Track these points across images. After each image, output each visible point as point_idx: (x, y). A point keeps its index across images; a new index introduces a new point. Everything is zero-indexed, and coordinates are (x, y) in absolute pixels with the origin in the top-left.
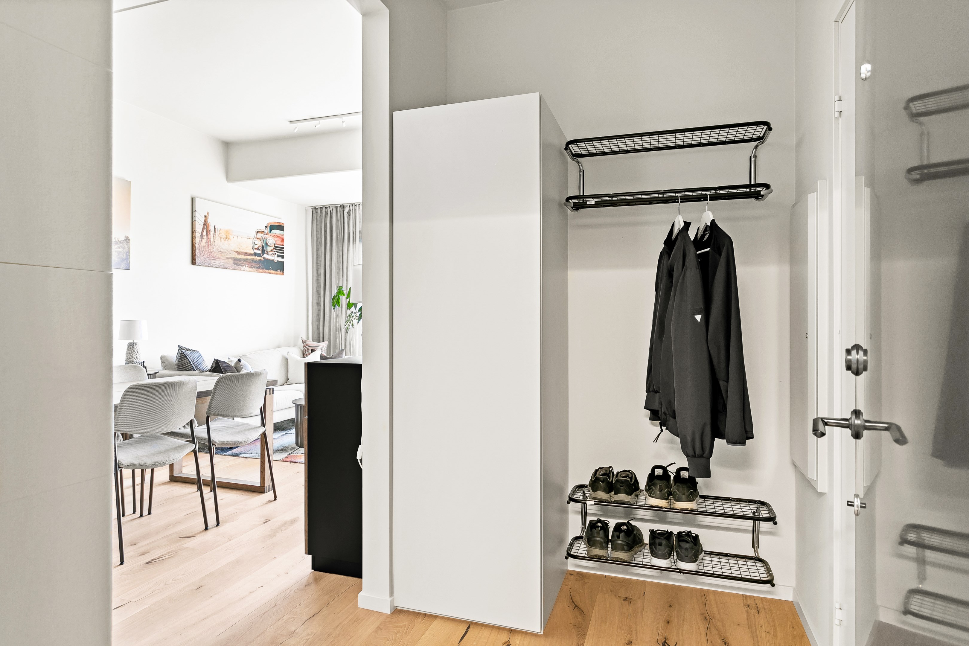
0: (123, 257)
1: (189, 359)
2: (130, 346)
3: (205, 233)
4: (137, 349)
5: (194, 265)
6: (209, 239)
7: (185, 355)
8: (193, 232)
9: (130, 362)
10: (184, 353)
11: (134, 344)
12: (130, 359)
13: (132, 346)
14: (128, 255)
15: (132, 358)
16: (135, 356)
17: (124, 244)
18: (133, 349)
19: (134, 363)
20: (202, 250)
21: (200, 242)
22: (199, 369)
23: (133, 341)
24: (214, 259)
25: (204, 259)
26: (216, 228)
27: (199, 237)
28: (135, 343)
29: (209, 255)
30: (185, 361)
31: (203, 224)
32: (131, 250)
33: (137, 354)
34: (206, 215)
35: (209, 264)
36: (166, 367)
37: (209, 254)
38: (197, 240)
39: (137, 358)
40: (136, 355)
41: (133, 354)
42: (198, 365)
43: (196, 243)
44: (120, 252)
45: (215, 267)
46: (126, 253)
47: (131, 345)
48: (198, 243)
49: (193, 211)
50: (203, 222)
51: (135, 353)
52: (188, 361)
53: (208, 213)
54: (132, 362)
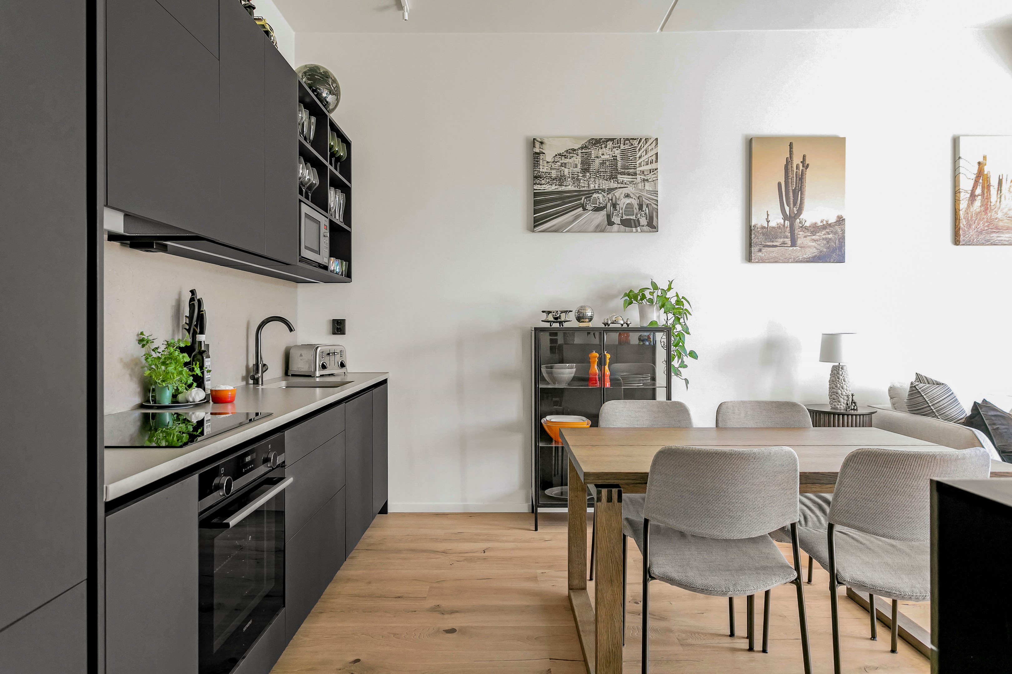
0: (835, 246)
1: (925, 397)
2: (834, 371)
3: (978, 191)
4: (843, 375)
5: (958, 245)
6: (988, 198)
7: (917, 390)
8: (956, 192)
9: (833, 393)
10: (915, 387)
11: (839, 367)
12: (833, 389)
13: (837, 371)
14: (842, 242)
15: (836, 388)
16: (840, 385)
17: (836, 227)
18: (837, 376)
19: (838, 395)
20: (974, 219)
21: (968, 206)
22: (944, 415)
23: (839, 364)
24: (998, 232)
25: (976, 233)
26: (1001, 180)
27: (968, 199)
28: (841, 367)
29: (988, 226)
30: (917, 399)
31: (975, 176)
32: (847, 235)
33: (844, 383)
34: (981, 160)
35: (988, 241)
36: (896, 405)
37: (986, 224)
38: (963, 205)
39: (842, 388)
40: (842, 385)
41: (838, 382)
42: (942, 409)
43: (961, 209)
44: (830, 239)
45: (1000, 244)
46: (839, 240)
47: (836, 369)
48: (964, 210)
49: (956, 158)
50: (976, 172)
51: (840, 380)
52: (924, 400)
53: (985, 158)
54: (836, 394)
